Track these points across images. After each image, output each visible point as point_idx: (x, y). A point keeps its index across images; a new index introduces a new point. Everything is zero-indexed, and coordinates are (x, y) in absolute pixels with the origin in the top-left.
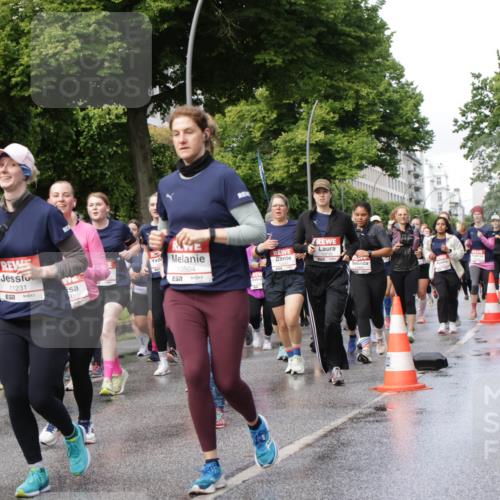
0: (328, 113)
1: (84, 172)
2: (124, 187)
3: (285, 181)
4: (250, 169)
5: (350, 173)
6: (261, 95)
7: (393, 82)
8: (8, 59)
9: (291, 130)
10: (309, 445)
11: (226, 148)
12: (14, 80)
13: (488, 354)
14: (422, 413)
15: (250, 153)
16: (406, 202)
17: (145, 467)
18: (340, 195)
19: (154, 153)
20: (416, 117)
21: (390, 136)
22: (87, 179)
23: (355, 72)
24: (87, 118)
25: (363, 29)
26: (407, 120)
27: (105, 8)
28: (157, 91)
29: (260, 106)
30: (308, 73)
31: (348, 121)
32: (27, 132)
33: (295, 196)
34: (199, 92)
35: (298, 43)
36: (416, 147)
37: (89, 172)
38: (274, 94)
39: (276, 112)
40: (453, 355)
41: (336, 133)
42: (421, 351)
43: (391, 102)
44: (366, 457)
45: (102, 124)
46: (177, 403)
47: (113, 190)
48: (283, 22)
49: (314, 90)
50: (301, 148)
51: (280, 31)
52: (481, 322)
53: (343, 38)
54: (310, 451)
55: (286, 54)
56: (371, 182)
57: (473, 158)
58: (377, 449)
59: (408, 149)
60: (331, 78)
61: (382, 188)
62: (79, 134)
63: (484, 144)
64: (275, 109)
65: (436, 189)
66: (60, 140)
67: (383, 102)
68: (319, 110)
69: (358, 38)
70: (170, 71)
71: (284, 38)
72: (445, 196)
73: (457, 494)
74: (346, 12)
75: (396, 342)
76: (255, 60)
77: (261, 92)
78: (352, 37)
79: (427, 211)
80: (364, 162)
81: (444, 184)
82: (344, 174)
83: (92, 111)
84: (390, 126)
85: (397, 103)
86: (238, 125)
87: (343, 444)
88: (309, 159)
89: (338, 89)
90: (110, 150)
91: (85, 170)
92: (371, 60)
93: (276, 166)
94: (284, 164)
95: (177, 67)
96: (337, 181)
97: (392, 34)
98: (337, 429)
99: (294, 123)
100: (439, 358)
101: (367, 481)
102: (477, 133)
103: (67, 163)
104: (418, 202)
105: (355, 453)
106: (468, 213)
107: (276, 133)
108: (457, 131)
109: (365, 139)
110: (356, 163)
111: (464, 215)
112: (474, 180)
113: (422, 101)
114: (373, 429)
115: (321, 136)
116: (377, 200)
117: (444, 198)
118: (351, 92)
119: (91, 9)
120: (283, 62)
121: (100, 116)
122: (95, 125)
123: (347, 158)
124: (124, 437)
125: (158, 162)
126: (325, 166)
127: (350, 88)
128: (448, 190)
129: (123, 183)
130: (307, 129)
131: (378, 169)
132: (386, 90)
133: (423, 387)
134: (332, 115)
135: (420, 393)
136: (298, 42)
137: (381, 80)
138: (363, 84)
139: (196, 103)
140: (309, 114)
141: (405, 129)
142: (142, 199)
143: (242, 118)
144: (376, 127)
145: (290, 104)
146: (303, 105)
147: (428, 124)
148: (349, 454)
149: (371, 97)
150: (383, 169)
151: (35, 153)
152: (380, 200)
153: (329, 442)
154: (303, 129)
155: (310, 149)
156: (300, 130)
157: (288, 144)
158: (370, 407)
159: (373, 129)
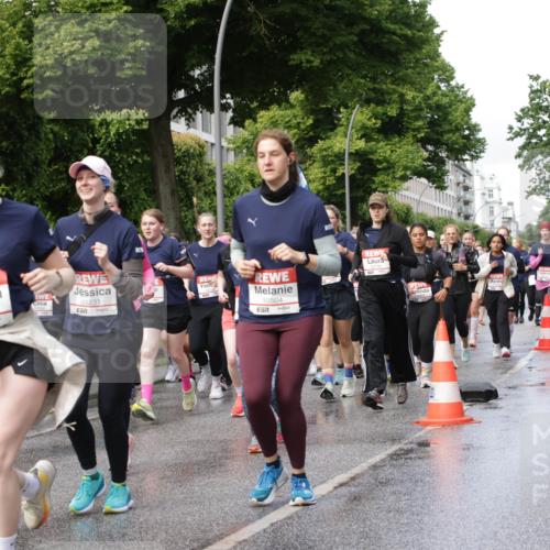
3: (321, 194)
5: (392, 185)
6: (297, 98)
7: (442, 85)
8: (19, 59)
9: (328, 138)
10: (341, 485)
12: (26, 82)
13: (543, 384)
14: (468, 449)
16: (455, 217)
19: (178, 161)
20: (467, 123)
21: (437, 143)
23: (401, 74)
24: (105, 123)
25: (409, 26)
26: (456, 126)
27: (127, 3)
28: (181, 94)
29: (295, 111)
30: (348, 75)
31: (392, 128)
34: (228, 95)
35: (338, 42)
36: (466, 157)
38: (310, 98)
39: (312, 117)
40: (504, 385)
41: (378, 141)
42: (469, 380)
43: (439, 107)
44: (407, 497)
45: (121, 131)
46: (200, 437)
47: (131, 203)
48: (322, 19)
49: (355, 94)
50: (340, 157)
51: (318, 28)
52: (536, 349)
53: (388, 36)
55: (324, 54)
56: (416, 195)
57: (530, 168)
58: (420, 489)
59: (457, 159)
60: (374, 80)
61: (428, 201)
62: (96, 141)
63: (542, 153)
64: (311, 114)
65: (487, 203)
66: (74, 148)
67: (429, 107)
68: (359, 116)
69: (404, 37)
70: (197, 73)
71: (323, 36)
72: (497, 210)
74: (391, 8)
75: (440, 371)
76: (289, 60)
77: (296, 96)
78: (397, 35)
79: (477, 227)
80: (408, 173)
81: (496, 197)
82: (386, 186)
84: (437, 133)
85: (445, 108)
87: (381, 483)
88: (347, 169)
89: (382, 92)
90: (130, 159)
92: (417, 61)
93: (312, 177)
94: (320, 175)
95: (205, 68)
97: (442, 33)
98: (375, 467)
99: (332, 130)
100: (488, 388)
101: (407, 524)
102: (534, 141)
104: (467, 217)
105: (394, 493)
106: (522, 229)
107: (312, 141)
108: (512, 139)
109: (410, 147)
110: (399, 174)
111: (518, 232)
112: (530, 194)
113: (474, 105)
114: (418, 467)
115: (361, 144)
116: (422, 214)
117: (496, 212)
118: (395, 97)
120: (321, 62)
121: (120, 122)
122: (113, 131)
123: (389, 168)
125: (182, 172)
126: (365, 178)
127: (395, 91)
128: (501, 203)
129: (143, 195)
130: (346, 136)
131: (424, 180)
132: (434, 94)
133: (470, 421)
134: (374, 121)
135: (467, 427)
136: (338, 40)
137: (429, 83)
138: (408, 87)
139: (224, 108)
140: (348, 119)
141: (454, 137)
143: (274, 123)
144: (423, 135)
145: (327, 108)
146: (342, 110)
147: (479, 130)
148: (387, 495)
149: (417, 101)
150: (429, 181)
151: (47, 162)
152: (425, 215)
153: (365, 481)
154: (342, 137)
155: (349, 158)
156: (338, 138)
157: (325, 153)
158: (411, 443)
159: (419, 136)
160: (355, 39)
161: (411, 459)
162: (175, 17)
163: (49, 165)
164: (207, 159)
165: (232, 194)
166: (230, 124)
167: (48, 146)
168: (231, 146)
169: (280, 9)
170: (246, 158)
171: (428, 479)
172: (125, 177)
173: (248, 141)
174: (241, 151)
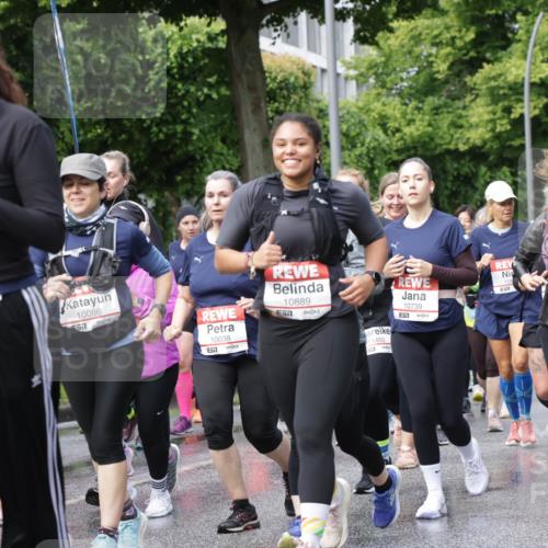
1: (155, 129)
2: (222, 154)
3: (488, 146)
4: (430, 125)
9: (498, 60)
15: (430, 99)
19: (272, 96)
22: (160, 141)
29: (447, 20)
37: (164, 129)
39: (473, 28)
45: (185, 50)
47: (202, 158)
50: (516, 89)
64: (472, 23)
68: (545, 25)
86: (410, 52)
88: (528, 108)
90: (199, 94)
91: (157, 125)
93: (474, 120)
94: (487, 117)
99: (504, 48)
107: (474, 65)
122: (173, 50)
129: (219, 147)
130: (525, 57)
139: (341, 15)
140: (528, 32)
142: (251, 175)
143: (416, 39)
145: (497, 15)
146: (519, 17)
154: (519, 57)
155: (531, 91)
156: (515, 60)
157: (493, 83)
164: (315, 92)
165: (354, 146)
168: (352, 73)
170: (374, 92)
172: (192, 120)
173: (376, 65)
174: (367, 81)
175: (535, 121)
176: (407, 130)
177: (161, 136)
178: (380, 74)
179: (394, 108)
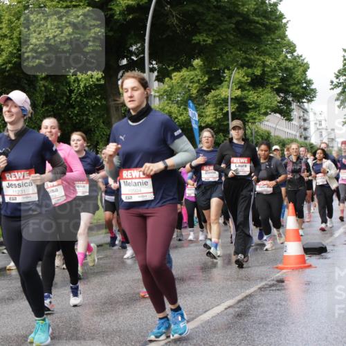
0: (243, 77)
1: (74, 118)
2: (103, 128)
3: (214, 124)
5: (259, 118)
6: (197, 64)
7: (289, 55)
9: (218, 89)
10: (229, 307)
11: (173, 101)
14: (309, 284)
16: (298, 138)
17: (118, 322)
18: (252, 133)
20: (305, 79)
21: (286, 92)
22: (77, 123)
23: (262, 49)
24: (76, 80)
25: (267, 18)
26: (298, 81)
27: (89, 5)
28: (124, 62)
29: (196, 72)
30: (230, 49)
31: (258, 82)
32: (36, 90)
33: (221, 134)
34: (154, 62)
35: (223, 28)
36: (304, 100)
37: (79, 118)
38: (206, 63)
39: (207, 76)
40: (331, 244)
41: (249, 91)
42: (308, 241)
43: (286, 69)
44: (271, 315)
45: (87, 85)
47: (94, 131)
48: (212, 14)
49: (234, 61)
50: (225, 101)
51: (210, 20)
53: (254, 24)
54: (231, 310)
55: (214, 36)
56: (273, 124)
57: (344, 108)
58: (278, 309)
59: (299, 101)
60: (245, 52)
61: (281, 128)
62: (71, 91)
64: (207, 74)
65: (318, 129)
66: (58, 96)
67: (281, 69)
68: (237, 75)
69: (264, 25)
70: (134, 48)
71: (213, 25)
72: (324, 134)
73: (334, 340)
74: (256, 7)
75: (291, 235)
76: (192, 40)
77: (197, 62)
78: (260, 24)
79: (312, 144)
80: (268, 110)
81: (324, 125)
82: (255, 119)
83: (80, 76)
84: (286, 85)
85: (291, 70)
86: (181, 86)
87: (254, 306)
88: (230, 108)
89: (250, 60)
90: (93, 103)
91: (76, 116)
92: (273, 40)
93: (208, 113)
94: (213, 112)
95: (139, 45)
96: (250, 124)
97: (288, 22)
98: (250, 296)
99: (220, 84)
100: (321, 246)
101: (271, 331)
103: (62, 112)
104: (306, 138)
105: (262, 312)
106: (339, 145)
107: (208, 91)
108: (333, 89)
109: (269, 94)
110: (263, 111)
111: (337, 147)
112: (345, 123)
113: (309, 68)
114: (276, 295)
115: (238, 93)
116: (277, 137)
117: (324, 135)
118: (259, 62)
119: (79, 5)
120: (212, 42)
121: (86, 80)
122: (82, 85)
123: (256, 108)
124: (103, 301)
126: (242, 113)
127: (259, 59)
128: (327, 129)
129: (102, 125)
130: (229, 88)
131: (278, 115)
132: (284, 61)
133: (310, 266)
134: (246, 78)
135: (308, 270)
136: (223, 27)
137: (280, 54)
138: (267, 57)
139: (152, 70)
140: (230, 77)
141: (297, 88)
143: (184, 80)
144: (277, 86)
145: (217, 70)
146: (226, 71)
147: (313, 84)
148: (258, 313)
149: (273, 66)
150: (282, 116)
151: (41, 105)
152: (280, 137)
153: (245, 304)
154: (226, 88)
155: (231, 101)
156: (224, 89)
157: (216, 98)
158: (273, 280)
159: (275, 87)
160: (233, 26)
161: (273, 290)
162: (119, 14)
163: (42, 107)
166: (156, 80)
167: (41, 95)
168: (157, 94)
169: (186, 8)
170: (166, 102)
171: (284, 303)
172: (90, 114)
173: (167, 91)
174: (163, 98)
175: (233, 113)
176: (180, 118)
177: (77, 121)
178: (169, 95)
179: (174, 108)
